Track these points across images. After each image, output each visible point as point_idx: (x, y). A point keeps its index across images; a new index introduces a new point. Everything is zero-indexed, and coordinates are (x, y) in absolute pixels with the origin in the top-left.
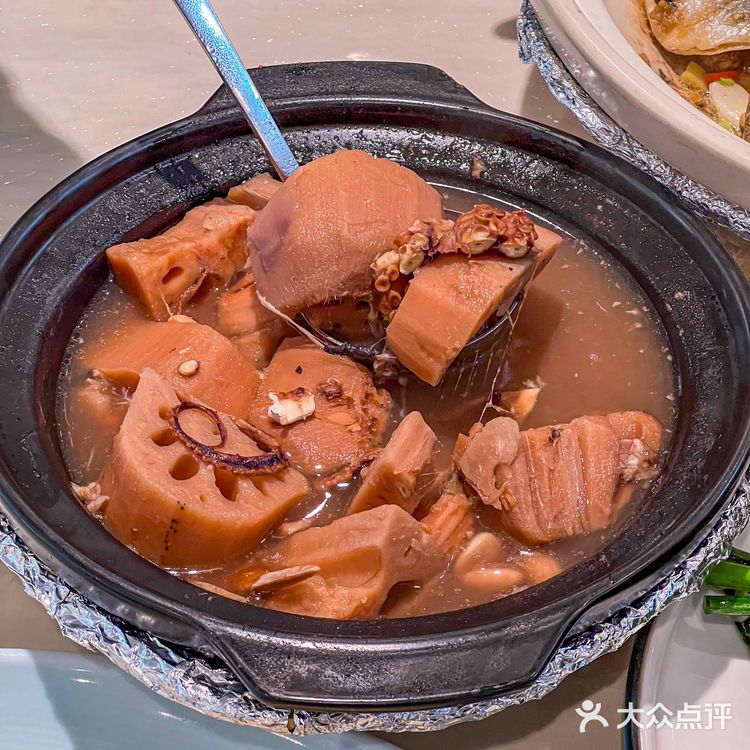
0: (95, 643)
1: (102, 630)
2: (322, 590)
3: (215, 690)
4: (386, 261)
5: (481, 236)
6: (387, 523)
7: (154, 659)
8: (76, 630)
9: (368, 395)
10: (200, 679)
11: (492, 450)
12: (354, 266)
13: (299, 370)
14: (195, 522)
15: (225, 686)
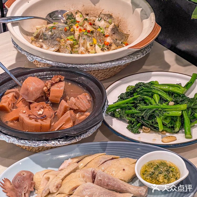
4: (45, 88)
5: (58, 79)
6: (69, 113)
9: (47, 105)
11: (73, 102)
12: (41, 91)
13: (36, 107)
14: (43, 126)
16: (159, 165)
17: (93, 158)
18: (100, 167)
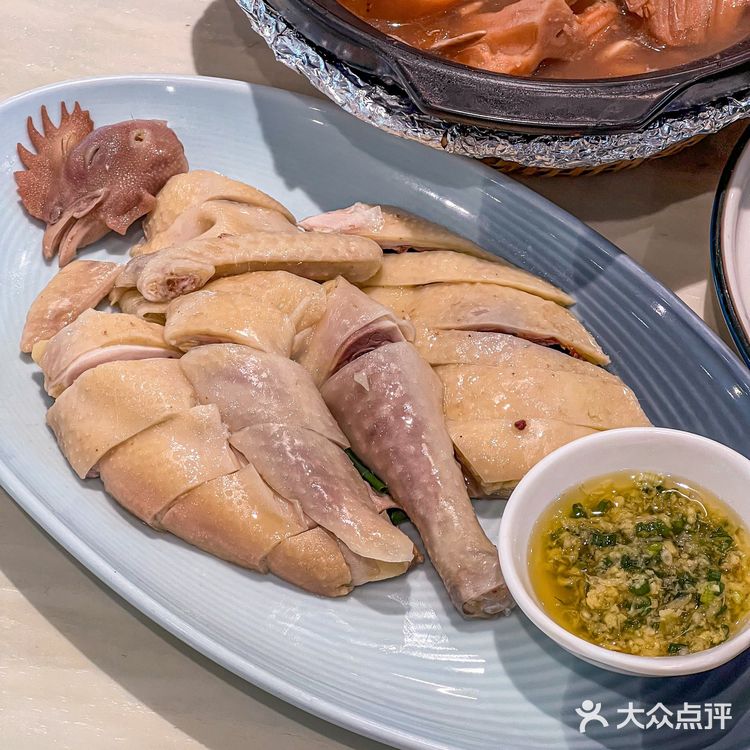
0: (300, 67)
1: (308, 57)
2: (486, 54)
3: (389, 110)
7: (345, 82)
8: (287, 56)
10: (378, 101)
15: (396, 107)
16: (687, 527)
17: (470, 278)
18: (447, 333)
